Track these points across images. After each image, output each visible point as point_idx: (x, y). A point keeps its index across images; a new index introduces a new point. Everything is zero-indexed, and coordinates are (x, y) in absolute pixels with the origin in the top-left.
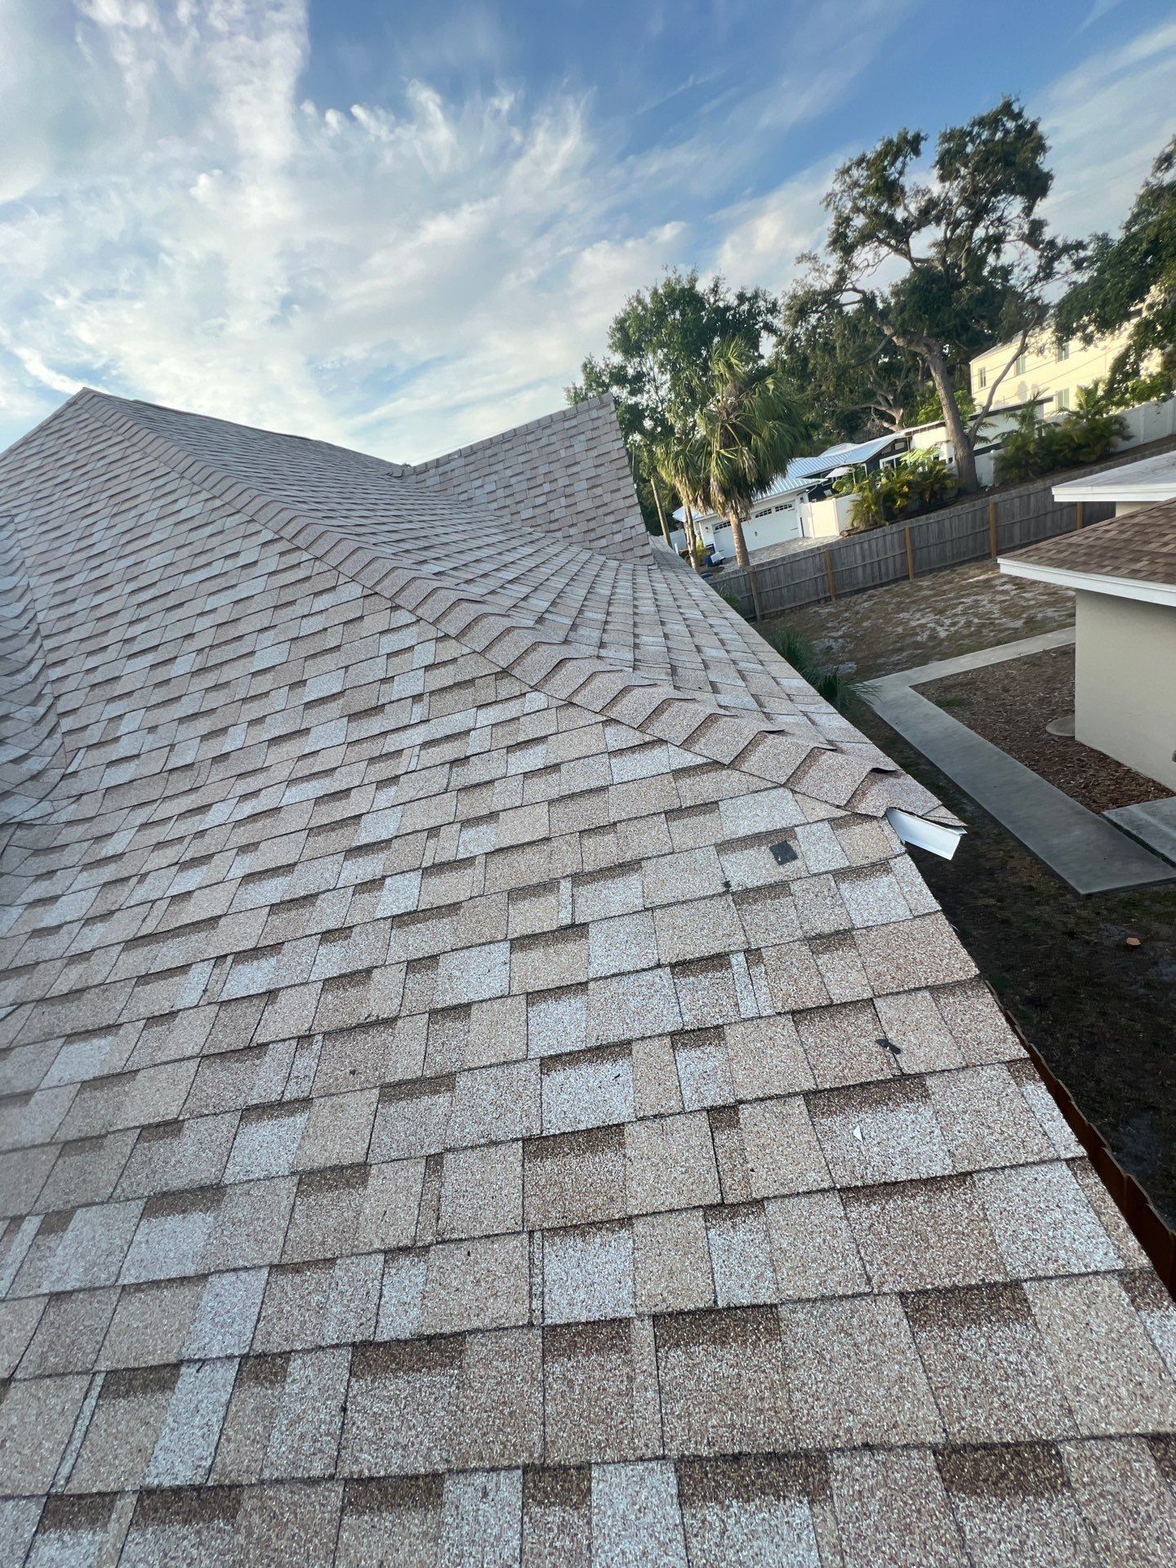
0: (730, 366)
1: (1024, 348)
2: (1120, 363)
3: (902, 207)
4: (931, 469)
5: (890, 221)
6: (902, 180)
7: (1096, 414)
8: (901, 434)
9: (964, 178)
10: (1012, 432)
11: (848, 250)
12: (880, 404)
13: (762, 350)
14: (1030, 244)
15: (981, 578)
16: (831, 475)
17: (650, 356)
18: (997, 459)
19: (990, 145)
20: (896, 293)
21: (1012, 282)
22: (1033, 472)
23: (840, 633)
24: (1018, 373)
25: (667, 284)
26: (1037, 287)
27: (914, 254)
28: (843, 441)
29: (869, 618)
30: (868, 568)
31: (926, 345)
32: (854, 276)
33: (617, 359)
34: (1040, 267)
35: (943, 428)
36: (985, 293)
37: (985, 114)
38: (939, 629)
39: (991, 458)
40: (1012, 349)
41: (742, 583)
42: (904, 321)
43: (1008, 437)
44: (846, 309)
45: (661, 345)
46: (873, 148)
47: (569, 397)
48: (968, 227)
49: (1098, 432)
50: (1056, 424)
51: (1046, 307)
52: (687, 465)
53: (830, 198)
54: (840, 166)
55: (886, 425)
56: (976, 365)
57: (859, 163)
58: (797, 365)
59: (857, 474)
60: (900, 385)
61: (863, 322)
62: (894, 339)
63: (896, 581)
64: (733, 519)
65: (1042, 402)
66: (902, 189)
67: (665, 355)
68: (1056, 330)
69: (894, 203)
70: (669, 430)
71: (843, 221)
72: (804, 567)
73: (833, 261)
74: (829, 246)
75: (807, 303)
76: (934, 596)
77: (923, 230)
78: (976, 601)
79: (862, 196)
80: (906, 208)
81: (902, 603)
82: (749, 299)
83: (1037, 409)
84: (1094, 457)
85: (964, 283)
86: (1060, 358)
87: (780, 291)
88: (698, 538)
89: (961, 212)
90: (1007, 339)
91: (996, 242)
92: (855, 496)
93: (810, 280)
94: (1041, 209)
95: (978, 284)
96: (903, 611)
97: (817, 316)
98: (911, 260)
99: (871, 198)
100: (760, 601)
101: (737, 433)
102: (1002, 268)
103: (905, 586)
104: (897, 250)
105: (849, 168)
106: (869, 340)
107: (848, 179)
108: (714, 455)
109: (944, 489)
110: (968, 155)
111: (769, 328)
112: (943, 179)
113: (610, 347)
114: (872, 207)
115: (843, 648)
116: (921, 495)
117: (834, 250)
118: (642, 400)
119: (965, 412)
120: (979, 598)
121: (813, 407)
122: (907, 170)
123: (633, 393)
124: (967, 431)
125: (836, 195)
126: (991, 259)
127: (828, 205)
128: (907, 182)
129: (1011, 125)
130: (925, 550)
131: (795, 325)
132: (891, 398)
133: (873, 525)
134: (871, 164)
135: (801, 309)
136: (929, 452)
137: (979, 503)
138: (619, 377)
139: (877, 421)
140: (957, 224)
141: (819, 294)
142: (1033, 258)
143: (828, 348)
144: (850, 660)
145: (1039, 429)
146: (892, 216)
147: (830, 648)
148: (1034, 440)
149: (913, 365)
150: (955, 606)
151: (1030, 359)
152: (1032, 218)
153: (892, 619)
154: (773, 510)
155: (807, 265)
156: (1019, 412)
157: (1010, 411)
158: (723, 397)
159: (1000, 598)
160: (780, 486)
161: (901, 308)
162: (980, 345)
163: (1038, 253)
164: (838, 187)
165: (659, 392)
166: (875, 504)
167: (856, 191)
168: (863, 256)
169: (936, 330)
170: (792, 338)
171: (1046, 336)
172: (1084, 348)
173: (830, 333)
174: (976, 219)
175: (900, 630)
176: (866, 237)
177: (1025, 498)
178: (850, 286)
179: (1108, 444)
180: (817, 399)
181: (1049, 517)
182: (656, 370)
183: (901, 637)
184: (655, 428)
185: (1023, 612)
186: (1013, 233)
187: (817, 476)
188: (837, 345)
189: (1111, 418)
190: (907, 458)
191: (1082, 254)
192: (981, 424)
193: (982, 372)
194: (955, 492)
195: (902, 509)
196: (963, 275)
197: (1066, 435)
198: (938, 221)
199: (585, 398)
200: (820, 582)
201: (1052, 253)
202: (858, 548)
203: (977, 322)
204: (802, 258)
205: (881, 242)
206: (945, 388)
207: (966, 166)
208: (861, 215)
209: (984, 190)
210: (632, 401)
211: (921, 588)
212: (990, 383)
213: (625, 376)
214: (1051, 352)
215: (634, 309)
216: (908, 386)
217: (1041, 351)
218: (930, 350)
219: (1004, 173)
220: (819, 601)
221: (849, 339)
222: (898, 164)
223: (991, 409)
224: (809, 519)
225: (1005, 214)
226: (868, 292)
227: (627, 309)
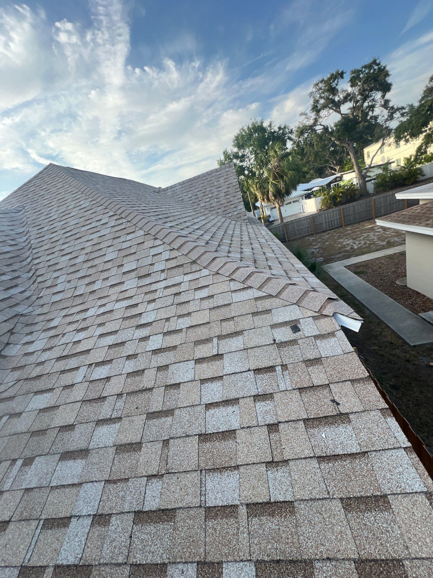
0: (276, 152)
1: (383, 144)
2: (419, 149)
3: (337, 96)
4: (350, 188)
5: (333, 101)
6: (337, 87)
7: (411, 167)
8: (339, 175)
9: (359, 86)
10: (380, 174)
11: (318, 111)
12: (331, 164)
13: (287, 146)
14: (384, 108)
15: (370, 226)
16: (313, 190)
17: (247, 149)
18: (374, 184)
19: (369, 74)
20: (336, 126)
21: (378, 121)
22: (388, 188)
23: (317, 247)
24: (381, 153)
25: (253, 124)
26: (387, 123)
27: (342, 112)
28: (317, 178)
29: (328, 241)
30: (327, 223)
31: (347, 144)
32: (320, 120)
33: (236, 150)
34: (388, 116)
35: (354, 173)
36: (368, 125)
37: (366, 64)
38: (354, 245)
39: (372, 183)
40: (379, 144)
41: (281, 229)
42: (339, 135)
43: (378, 176)
44: (318, 131)
45: (251, 145)
46: (326, 76)
47: (218, 163)
48: (361, 102)
49: (412, 173)
50: (396, 171)
51: (391, 130)
52: (260, 187)
53: (311, 94)
54: (315, 83)
55: (333, 172)
56: (366, 150)
57: (321, 82)
58: (300, 151)
59: (323, 189)
60: (338, 157)
61: (324, 136)
62: (335, 141)
63: (338, 228)
64: (277, 206)
65: (391, 163)
66: (337, 90)
67: (253, 149)
68: (395, 138)
69: (334, 95)
70: (254, 174)
71: (317, 101)
72: (303, 223)
73: (313, 115)
74: (311, 110)
75: (303, 130)
76: (352, 233)
77: (345, 104)
78: (368, 235)
79: (323, 93)
80: (339, 96)
81: (340, 236)
82: (282, 129)
83: (389, 166)
84: (411, 183)
85: (361, 122)
86: (397, 148)
87: (294, 126)
88: (264, 213)
89: (359, 97)
90: (377, 141)
91: (372, 107)
92: (322, 197)
93: (304, 122)
94: (388, 96)
95: (366, 122)
96: (340, 239)
97: (307, 134)
98: (341, 114)
99: (326, 93)
100: (287, 235)
101: (279, 175)
102: (375, 116)
103: (341, 230)
104: (336, 111)
105: (318, 84)
106: (326, 142)
107: (318, 87)
108: (270, 183)
109: (355, 194)
110: (361, 78)
111: (290, 139)
112: (352, 86)
113: (233, 146)
114: (327, 96)
115: (318, 252)
116: (347, 196)
117: (313, 111)
118: (245, 164)
119: (362, 167)
120: (369, 234)
121: (306, 166)
122: (339, 83)
123: (241, 161)
124: (363, 174)
125: (313, 93)
126: (370, 113)
127: (311, 96)
128: (339, 88)
129: (376, 67)
130: (348, 217)
131: (299, 137)
132: (335, 162)
133: (329, 208)
134: (325, 82)
135: (301, 132)
136: (349, 181)
137: (368, 200)
138: (236, 156)
139: (330, 171)
140: (357, 101)
141: (308, 127)
142: (386, 113)
143: (311, 145)
144: (321, 257)
145: (390, 173)
146: (334, 99)
147: (314, 252)
148: (388, 177)
149: (343, 151)
150: (360, 237)
151: (386, 148)
152: (385, 99)
153: (336, 242)
154: (292, 202)
155: (303, 117)
156: (382, 167)
157: (379, 166)
158: (274, 162)
159: (377, 234)
160: (294, 194)
161: (338, 131)
162: (368, 143)
163: (388, 111)
164: (314, 90)
165: (250, 161)
166: (330, 200)
167: (321, 91)
168: (324, 113)
169: (351, 138)
170: (298, 142)
171: (392, 140)
172: (405, 144)
173: (312, 140)
174: (364, 100)
175: (340, 246)
176: (324, 107)
177: (385, 198)
178: (319, 124)
179: (416, 178)
180: (307, 163)
181: (395, 204)
182: (249, 154)
183: (340, 248)
184: (249, 173)
185: (386, 239)
186: (378, 104)
187: (308, 190)
188: (315, 144)
189: (417, 168)
190: (341, 183)
191: (404, 111)
192: (368, 171)
193: (368, 153)
194: (359, 195)
195: (340, 202)
196: (360, 119)
197: (400, 175)
198: (350, 100)
199: (224, 164)
200: (309, 228)
201: (393, 111)
202: (323, 216)
203: (366, 135)
204: (302, 114)
205: (330, 108)
206: (354, 159)
207: (360, 82)
208: (323, 99)
209: (367, 90)
210: (241, 164)
211: (347, 230)
212: (371, 157)
213: (238, 156)
214: (393, 146)
215: (242, 133)
216: (341, 158)
217: (390, 145)
218: (349, 145)
219: (374, 84)
220: (309, 235)
221: (319, 142)
222: (336, 82)
223: (372, 166)
224: (305, 206)
225: (375, 97)
226: (326, 126)
227: (239, 133)
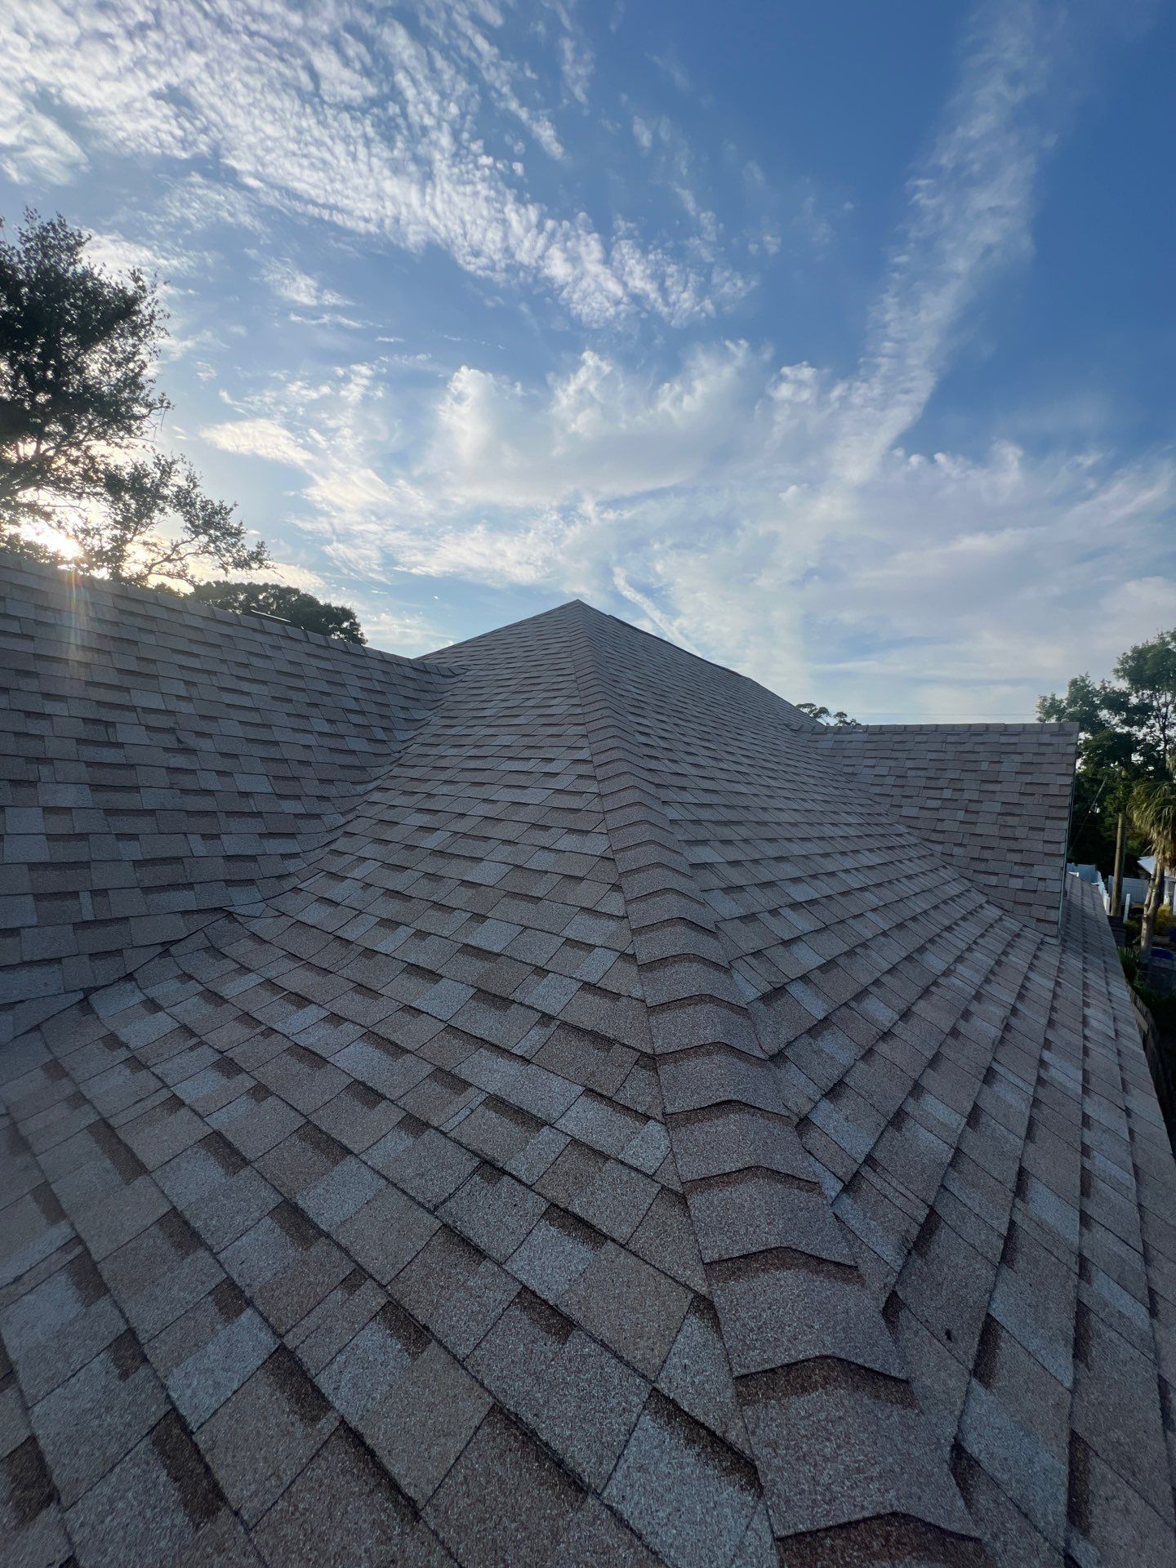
17: (1169, 694)
33: (1122, 685)
47: (1042, 706)
88: (1166, 900)
113: (1116, 672)
118: (1139, 733)
123: (1128, 722)
138: (1116, 702)
182: (1171, 708)
199: (1061, 712)
210: (1127, 729)
227: (1153, 640)
